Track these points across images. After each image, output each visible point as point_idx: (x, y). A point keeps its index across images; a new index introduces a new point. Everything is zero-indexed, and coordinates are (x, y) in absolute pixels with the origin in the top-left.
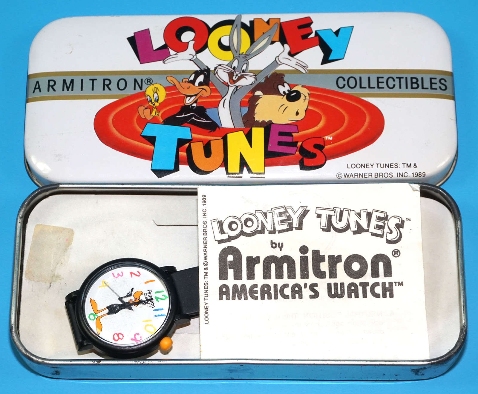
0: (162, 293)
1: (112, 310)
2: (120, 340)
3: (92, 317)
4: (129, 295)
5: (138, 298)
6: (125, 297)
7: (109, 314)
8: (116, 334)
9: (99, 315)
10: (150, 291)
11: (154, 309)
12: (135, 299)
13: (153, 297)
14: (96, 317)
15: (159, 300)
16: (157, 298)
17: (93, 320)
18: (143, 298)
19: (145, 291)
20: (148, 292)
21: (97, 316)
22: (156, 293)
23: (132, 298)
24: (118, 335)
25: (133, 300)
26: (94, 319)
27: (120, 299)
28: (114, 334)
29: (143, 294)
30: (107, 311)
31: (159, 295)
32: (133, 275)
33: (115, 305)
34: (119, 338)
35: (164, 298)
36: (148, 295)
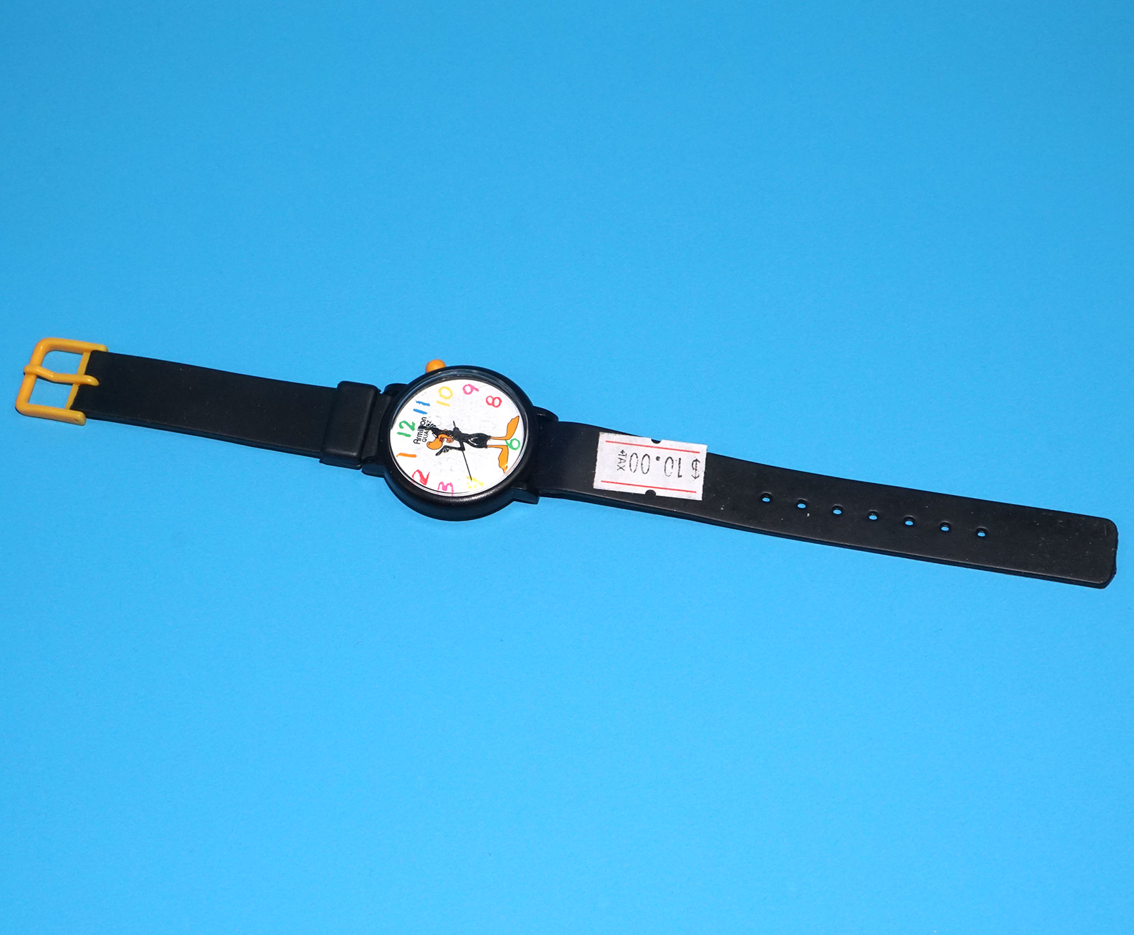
0: (401, 431)
1: (481, 441)
2: (494, 397)
3: (515, 444)
4: (446, 449)
5: (438, 440)
6: (455, 448)
7: (489, 437)
8: (494, 406)
9: (503, 443)
10: (416, 441)
11: (424, 416)
12: (442, 440)
13: (416, 431)
14: (509, 441)
15: (411, 424)
16: (412, 428)
17: (515, 439)
18: (431, 437)
19: (423, 444)
20: (419, 442)
21: (507, 442)
22: (409, 436)
23: (445, 443)
24: (493, 404)
25: (446, 440)
26: (512, 441)
27: (462, 449)
28: (497, 407)
29: (427, 441)
30: (489, 443)
31: (407, 430)
32: (425, 477)
33: (474, 446)
34: (494, 399)
35: (403, 425)
36: (422, 438)
